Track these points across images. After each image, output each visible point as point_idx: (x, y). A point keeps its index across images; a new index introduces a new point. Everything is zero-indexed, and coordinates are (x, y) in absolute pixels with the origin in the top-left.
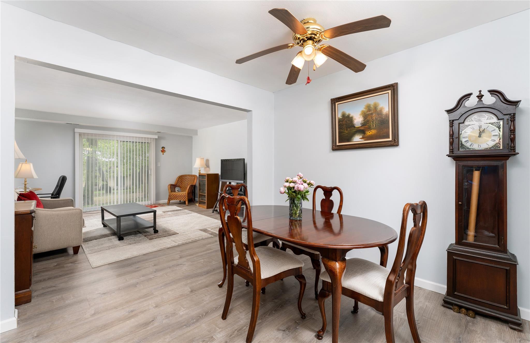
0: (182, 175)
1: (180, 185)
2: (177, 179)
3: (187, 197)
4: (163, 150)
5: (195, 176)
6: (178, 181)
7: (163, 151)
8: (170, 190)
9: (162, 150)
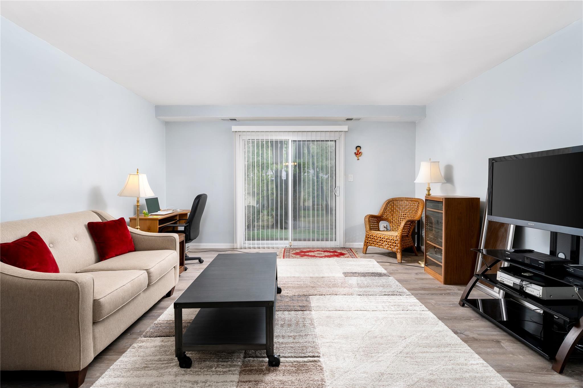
0: (393, 199)
1: (390, 218)
2: (384, 206)
3: (398, 245)
4: (358, 151)
5: (418, 201)
6: (385, 209)
7: (358, 154)
8: (368, 226)
9: (356, 151)
